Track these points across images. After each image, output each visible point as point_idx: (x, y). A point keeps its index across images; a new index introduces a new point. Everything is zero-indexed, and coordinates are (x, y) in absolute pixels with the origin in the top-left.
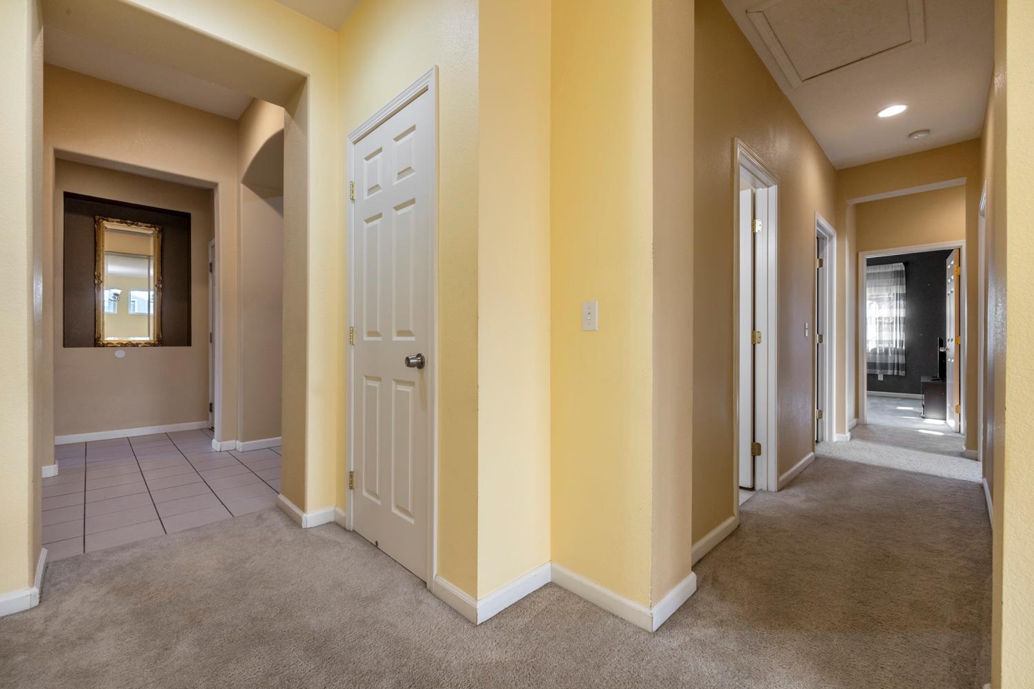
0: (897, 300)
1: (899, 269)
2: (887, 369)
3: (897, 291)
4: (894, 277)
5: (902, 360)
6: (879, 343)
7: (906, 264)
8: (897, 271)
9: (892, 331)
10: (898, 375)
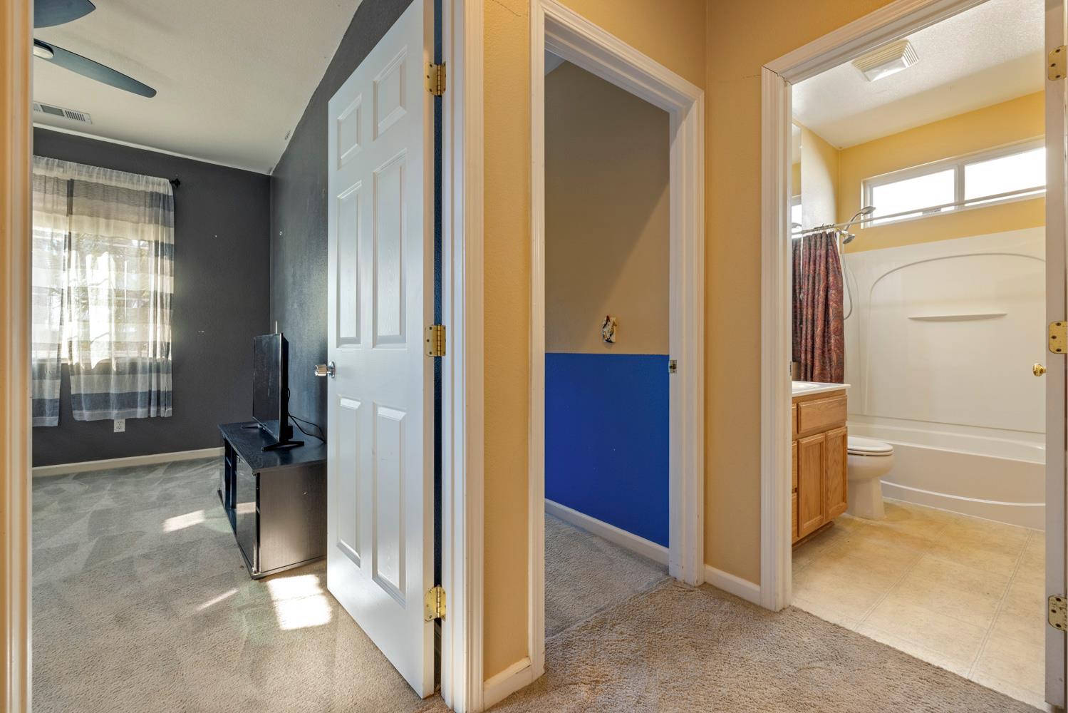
0: (156, 255)
1: (161, 190)
2: (136, 407)
3: (157, 235)
4: (151, 206)
5: (166, 384)
6: (117, 348)
7: (175, 183)
8: (157, 194)
9: (146, 321)
10: (158, 417)
